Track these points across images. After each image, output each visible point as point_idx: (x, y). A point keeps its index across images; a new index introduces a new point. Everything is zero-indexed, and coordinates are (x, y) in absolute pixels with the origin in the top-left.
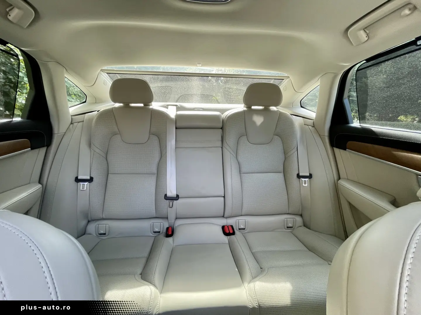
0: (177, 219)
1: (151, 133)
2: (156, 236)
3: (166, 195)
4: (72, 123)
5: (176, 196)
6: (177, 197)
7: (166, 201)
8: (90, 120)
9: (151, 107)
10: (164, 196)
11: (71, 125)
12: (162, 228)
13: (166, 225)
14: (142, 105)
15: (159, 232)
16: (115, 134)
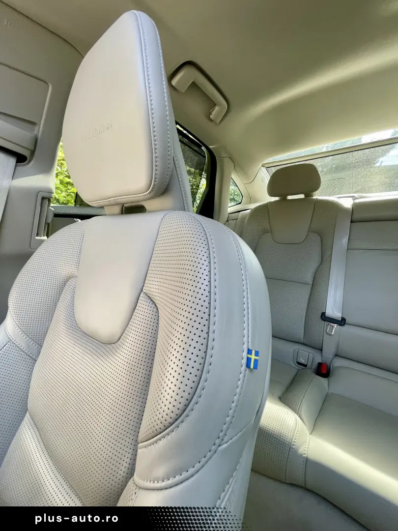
0: (337, 357)
1: (310, 230)
2: (299, 369)
3: (323, 314)
4: (227, 221)
5: (340, 319)
6: (342, 322)
7: (323, 322)
8: (243, 218)
9: (314, 197)
10: (320, 315)
11: (227, 223)
12: (311, 360)
13: (319, 360)
14: (302, 196)
15: (305, 366)
16: (265, 232)
